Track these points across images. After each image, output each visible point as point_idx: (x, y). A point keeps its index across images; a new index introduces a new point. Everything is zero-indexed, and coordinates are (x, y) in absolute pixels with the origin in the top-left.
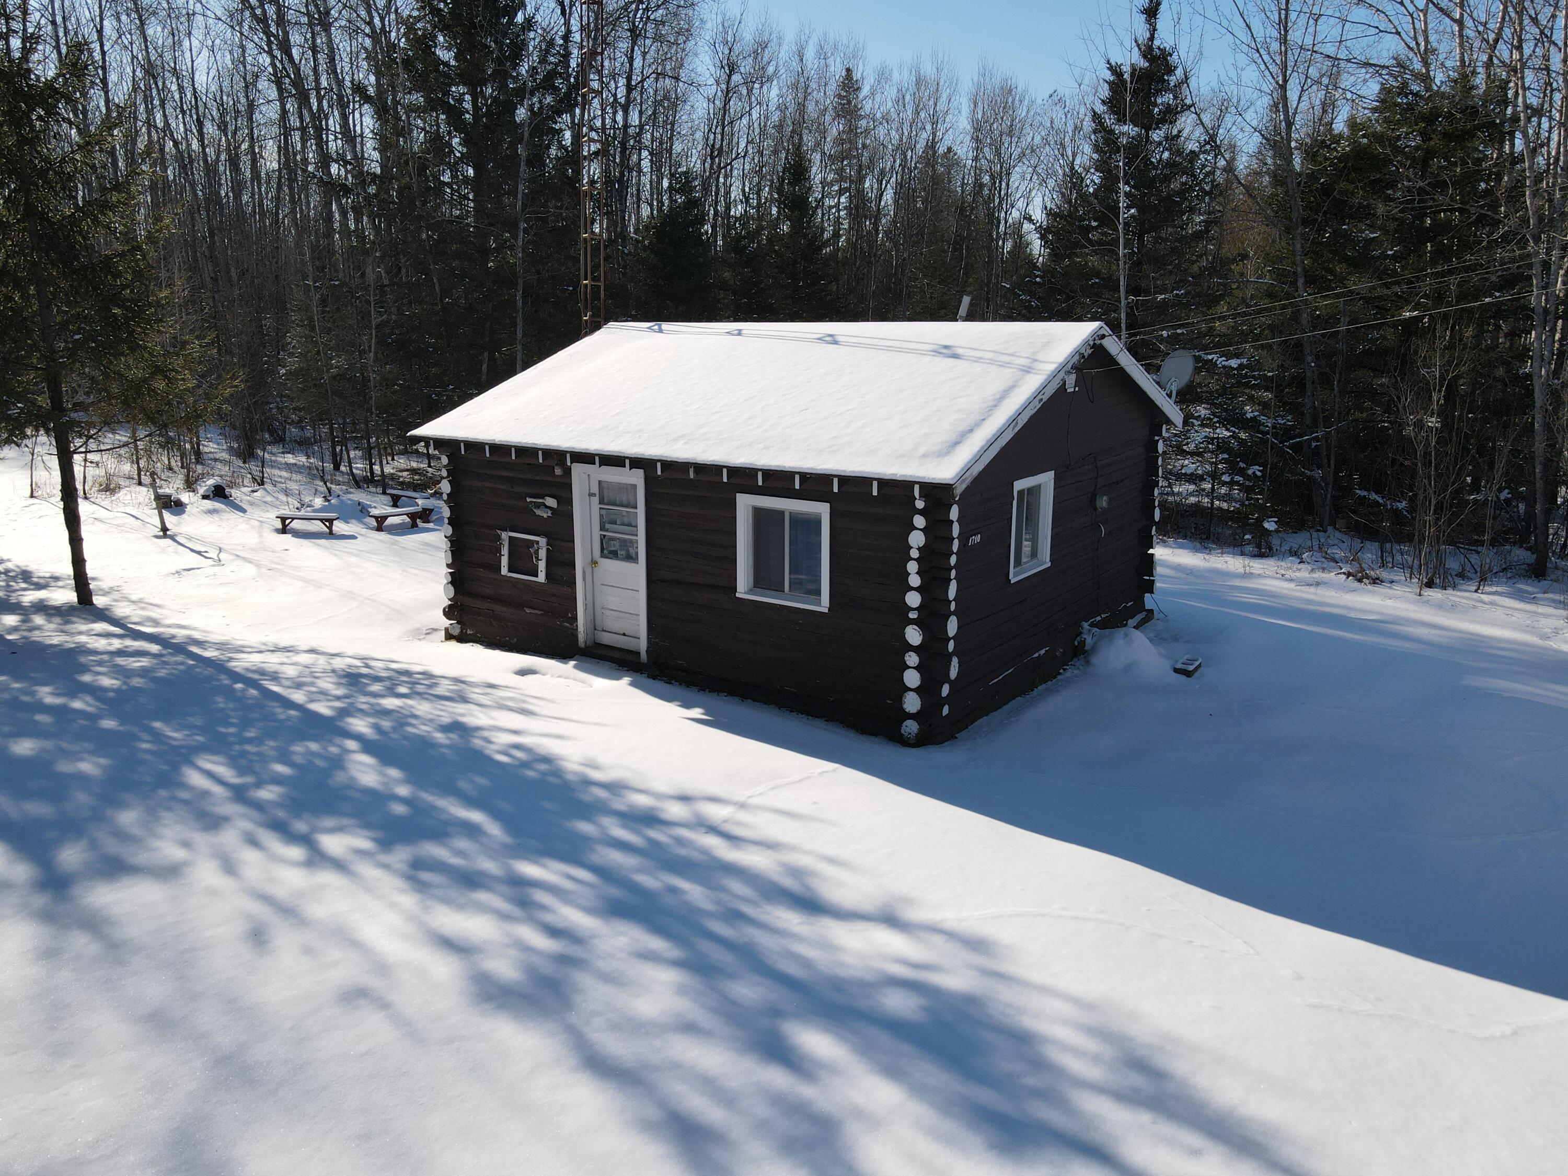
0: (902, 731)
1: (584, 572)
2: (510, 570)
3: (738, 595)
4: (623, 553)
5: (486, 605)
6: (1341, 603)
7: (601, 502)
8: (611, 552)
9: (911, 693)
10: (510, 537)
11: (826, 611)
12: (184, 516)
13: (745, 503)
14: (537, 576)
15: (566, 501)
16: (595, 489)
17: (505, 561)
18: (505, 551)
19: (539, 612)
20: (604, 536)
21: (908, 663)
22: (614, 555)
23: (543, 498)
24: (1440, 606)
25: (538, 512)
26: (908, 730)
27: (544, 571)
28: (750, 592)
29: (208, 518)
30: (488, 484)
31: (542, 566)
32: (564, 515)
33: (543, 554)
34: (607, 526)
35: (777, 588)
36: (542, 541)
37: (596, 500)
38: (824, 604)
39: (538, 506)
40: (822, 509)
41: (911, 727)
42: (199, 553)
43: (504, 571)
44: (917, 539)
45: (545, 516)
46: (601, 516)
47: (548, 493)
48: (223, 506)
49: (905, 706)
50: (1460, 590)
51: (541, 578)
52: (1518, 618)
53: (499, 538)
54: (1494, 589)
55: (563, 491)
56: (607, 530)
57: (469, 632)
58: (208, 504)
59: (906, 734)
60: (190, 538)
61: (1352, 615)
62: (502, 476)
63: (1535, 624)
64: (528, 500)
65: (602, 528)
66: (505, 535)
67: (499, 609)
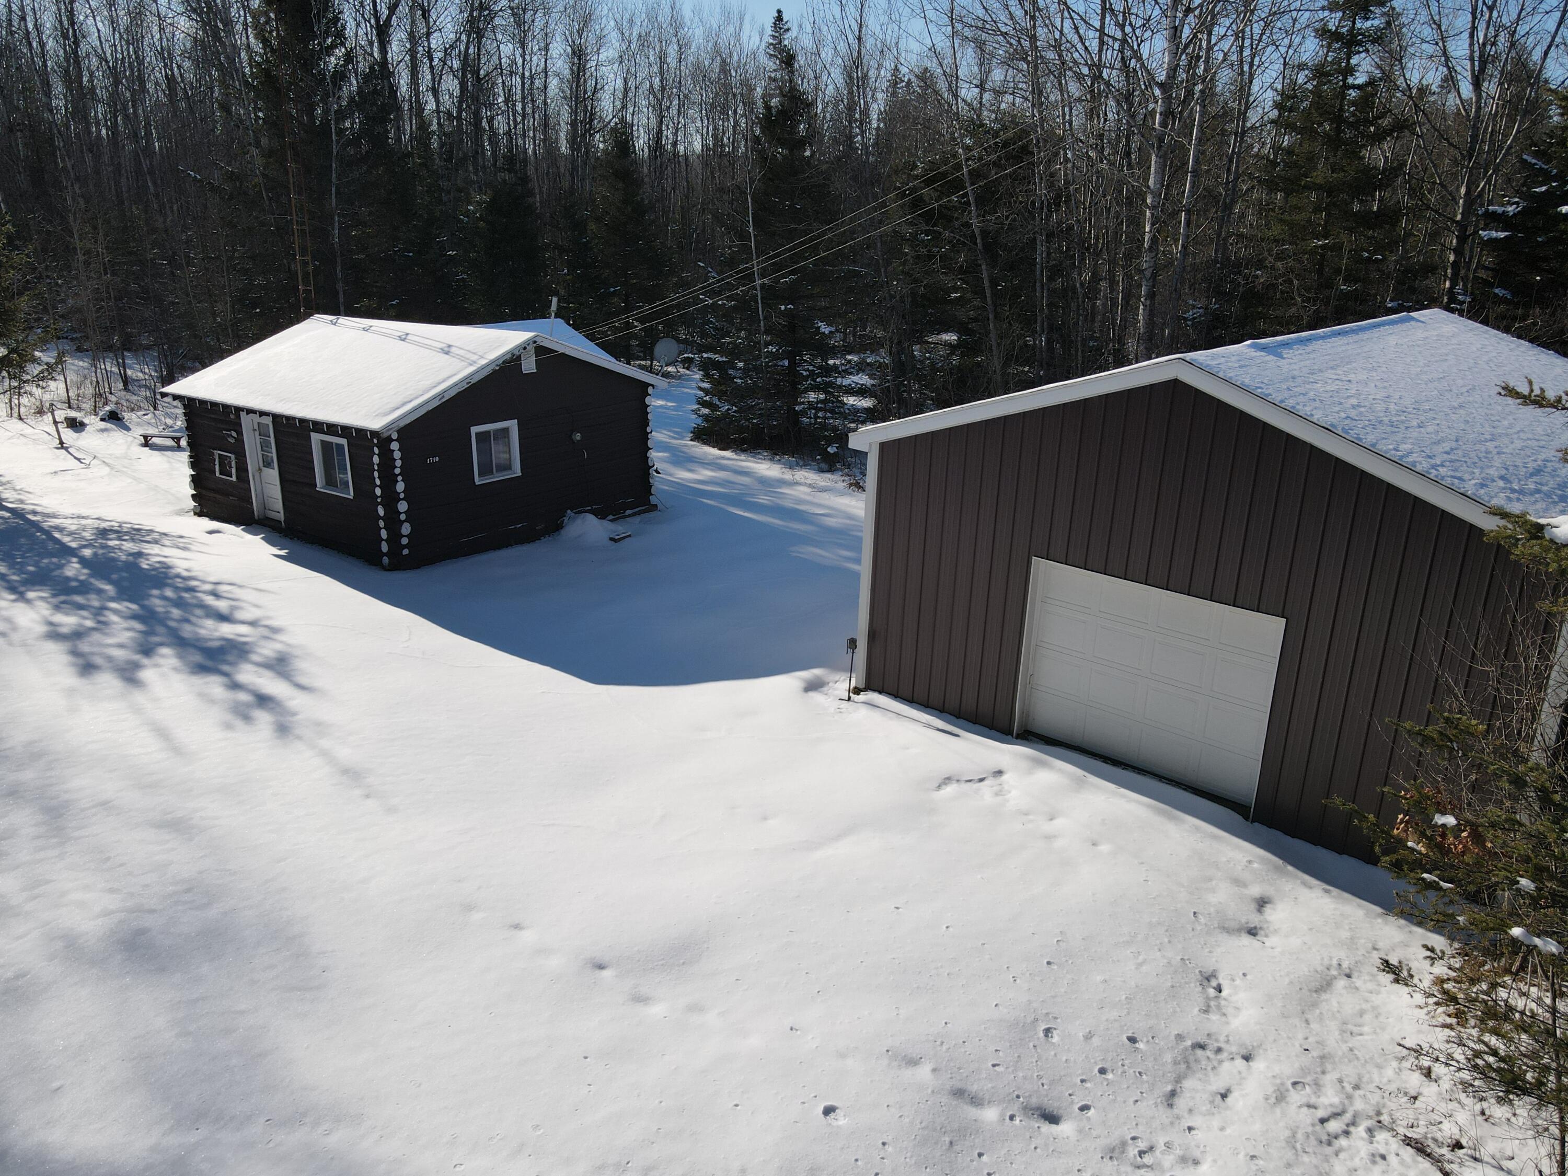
0: (382, 561)
1: (253, 476)
2: (220, 473)
3: (318, 489)
4: (268, 463)
5: (212, 495)
7: (260, 434)
9: (384, 542)
10: (218, 454)
11: (353, 498)
12: (83, 433)
13: (315, 440)
14: (232, 477)
15: (240, 433)
16: (250, 428)
17: (217, 468)
18: (217, 462)
19: (235, 499)
20: (264, 454)
21: (380, 526)
22: (264, 465)
23: (230, 431)
25: (228, 440)
26: (385, 561)
27: (235, 474)
28: (322, 487)
29: (100, 435)
30: (206, 422)
31: (234, 471)
32: (240, 440)
33: (233, 464)
34: (264, 448)
35: (333, 485)
36: (232, 456)
37: (257, 433)
38: (351, 493)
39: (227, 436)
40: (345, 443)
42: (79, 460)
43: (217, 474)
44: (376, 460)
45: (232, 442)
46: (256, 441)
47: (232, 429)
48: (113, 426)
49: (382, 549)
51: (234, 478)
53: (214, 455)
55: (237, 427)
56: (264, 451)
57: (203, 510)
58: (103, 425)
59: (384, 564)
60: (78, 449)
62: (212, 418)
64: (224, 433)
65: (262, 450)
66: (216, 453)
67: (218, 497)
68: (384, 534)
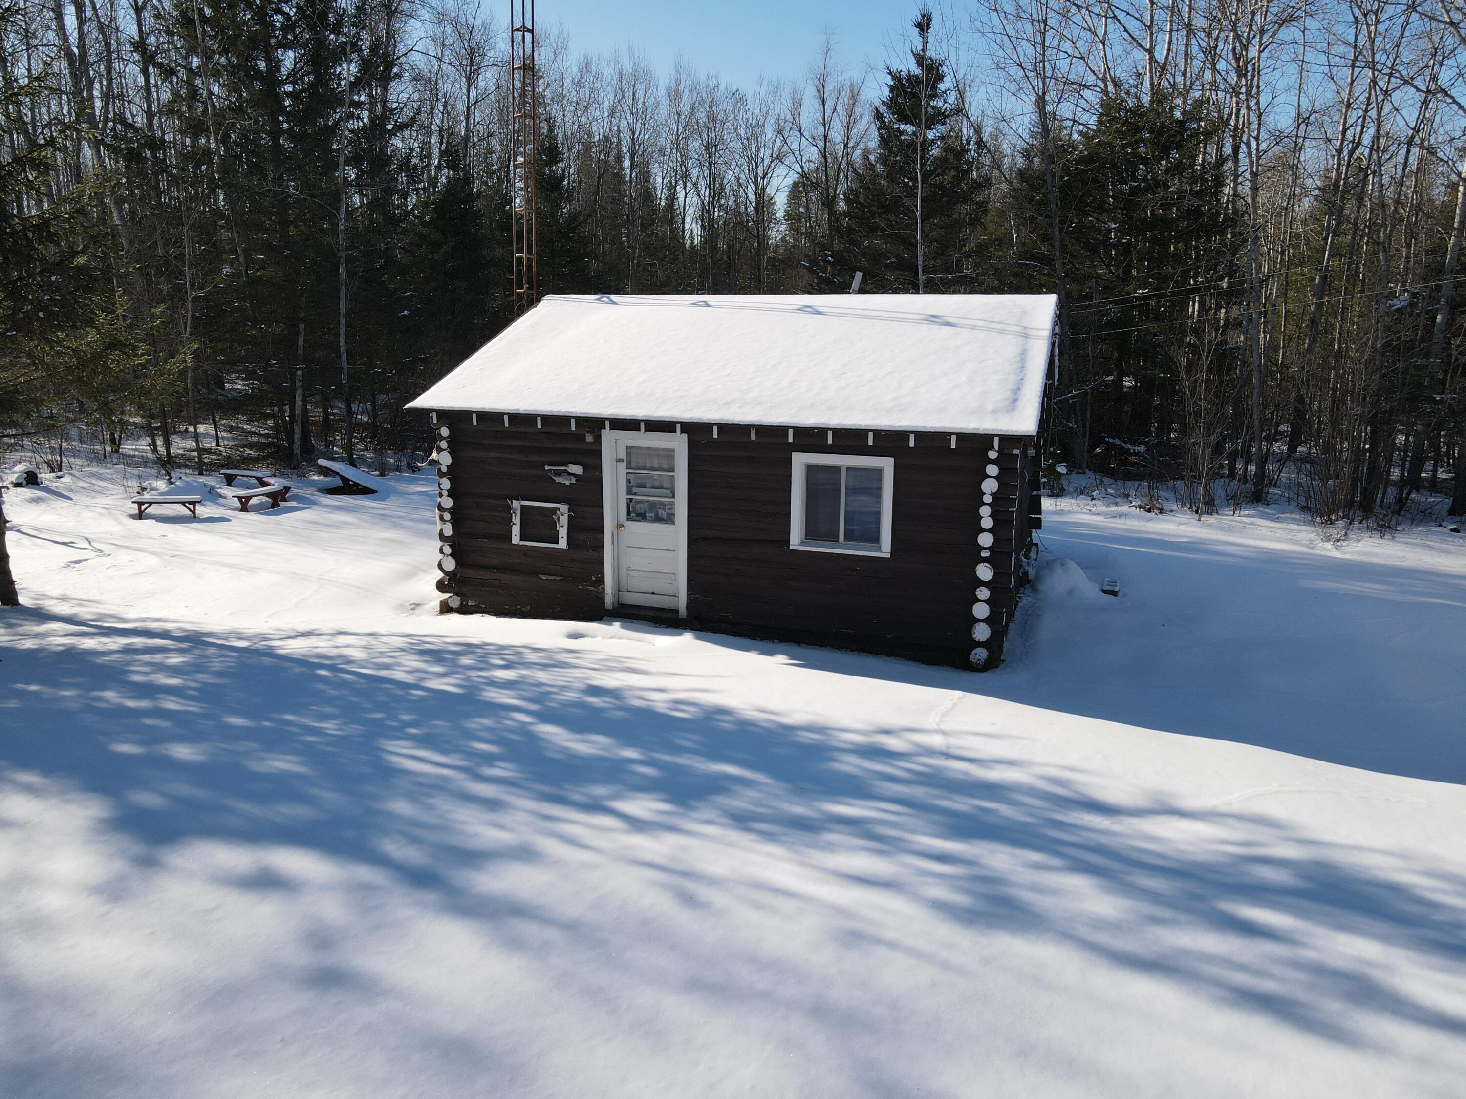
0: (971, 658)
1: (613, 536)
2: (522, 538)
3: (791, 547)
4: (652, 515)
5: (491, 575)
6: (1152, 530)
7: (629, 467)
8: (638, 515)
9: (981, 624)
10: (522, 506)
11: (888, 556)
13: (800, 461)
14: (557, 543)
15: (594, 468)
16: (623, 455)
17: (516, 530)
18: (517, 519)
19: (558, 578)
20: (631, 500)
21: (979, 597)
22: (642, 517)
23: (565, 465)
24: (1221, 528)
25: (558, 479)
26: (977, 657)
27: (566, 537)
28: (802, 543)
29: (40, 507)
30: (492, 454)
31: (563, 532)
32: (591, 481)
33: (564, 520)
34: (635, 490)
35: (832, 537)
36: (564, 508)
37: (623, 465)
38: (885, 548)
39: (559, 474)
40: (887, 464)
41: (980, 654)
43: (516, 539)
44: (990, 486)
45: (567, 483)
46: (629, 481)
47: (572, 460)
49: (975, 636)
50: (1222, 515)
51: (563, 544)
52: (1279, 534)
53: (510, 508)
54: (1246, 513)
55: (590, 458)
56: (635, 494)
57: (470, 603)
58: (29, 493)
59: (975, 661)
61: (1167, 539)
62: (513, 446)
63: (1294, 538)
64: (547, 468)
65: (629, 492)
66: (516, 504)
67: (506, 578)
68: (981, 610)
